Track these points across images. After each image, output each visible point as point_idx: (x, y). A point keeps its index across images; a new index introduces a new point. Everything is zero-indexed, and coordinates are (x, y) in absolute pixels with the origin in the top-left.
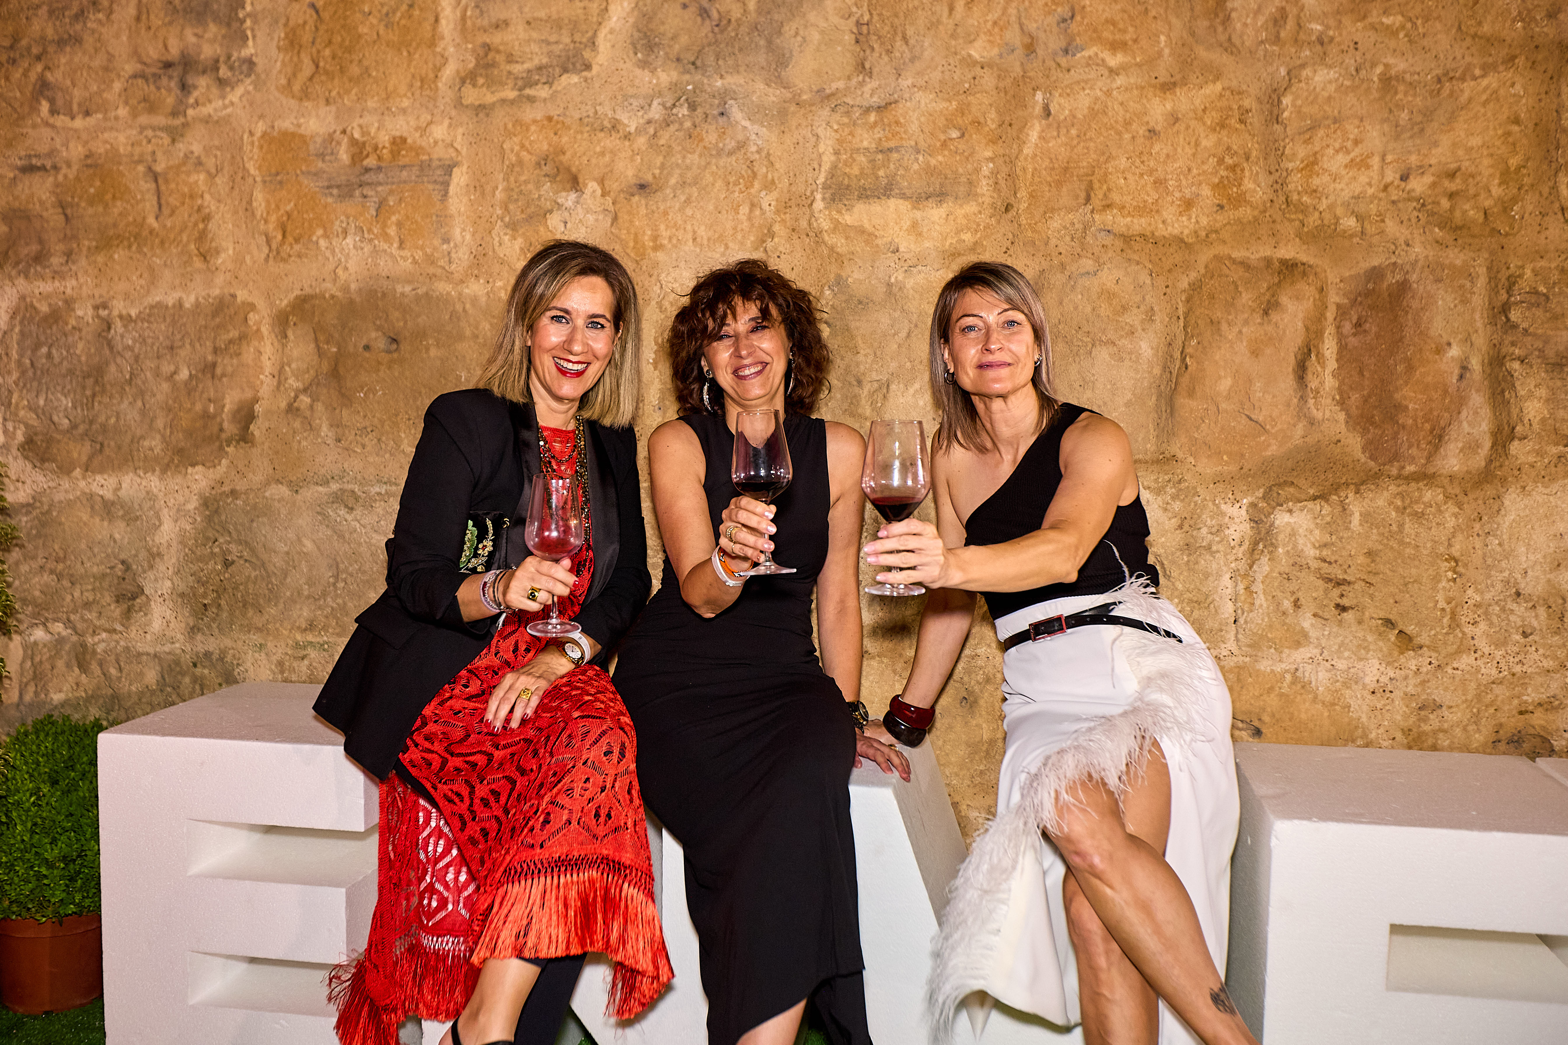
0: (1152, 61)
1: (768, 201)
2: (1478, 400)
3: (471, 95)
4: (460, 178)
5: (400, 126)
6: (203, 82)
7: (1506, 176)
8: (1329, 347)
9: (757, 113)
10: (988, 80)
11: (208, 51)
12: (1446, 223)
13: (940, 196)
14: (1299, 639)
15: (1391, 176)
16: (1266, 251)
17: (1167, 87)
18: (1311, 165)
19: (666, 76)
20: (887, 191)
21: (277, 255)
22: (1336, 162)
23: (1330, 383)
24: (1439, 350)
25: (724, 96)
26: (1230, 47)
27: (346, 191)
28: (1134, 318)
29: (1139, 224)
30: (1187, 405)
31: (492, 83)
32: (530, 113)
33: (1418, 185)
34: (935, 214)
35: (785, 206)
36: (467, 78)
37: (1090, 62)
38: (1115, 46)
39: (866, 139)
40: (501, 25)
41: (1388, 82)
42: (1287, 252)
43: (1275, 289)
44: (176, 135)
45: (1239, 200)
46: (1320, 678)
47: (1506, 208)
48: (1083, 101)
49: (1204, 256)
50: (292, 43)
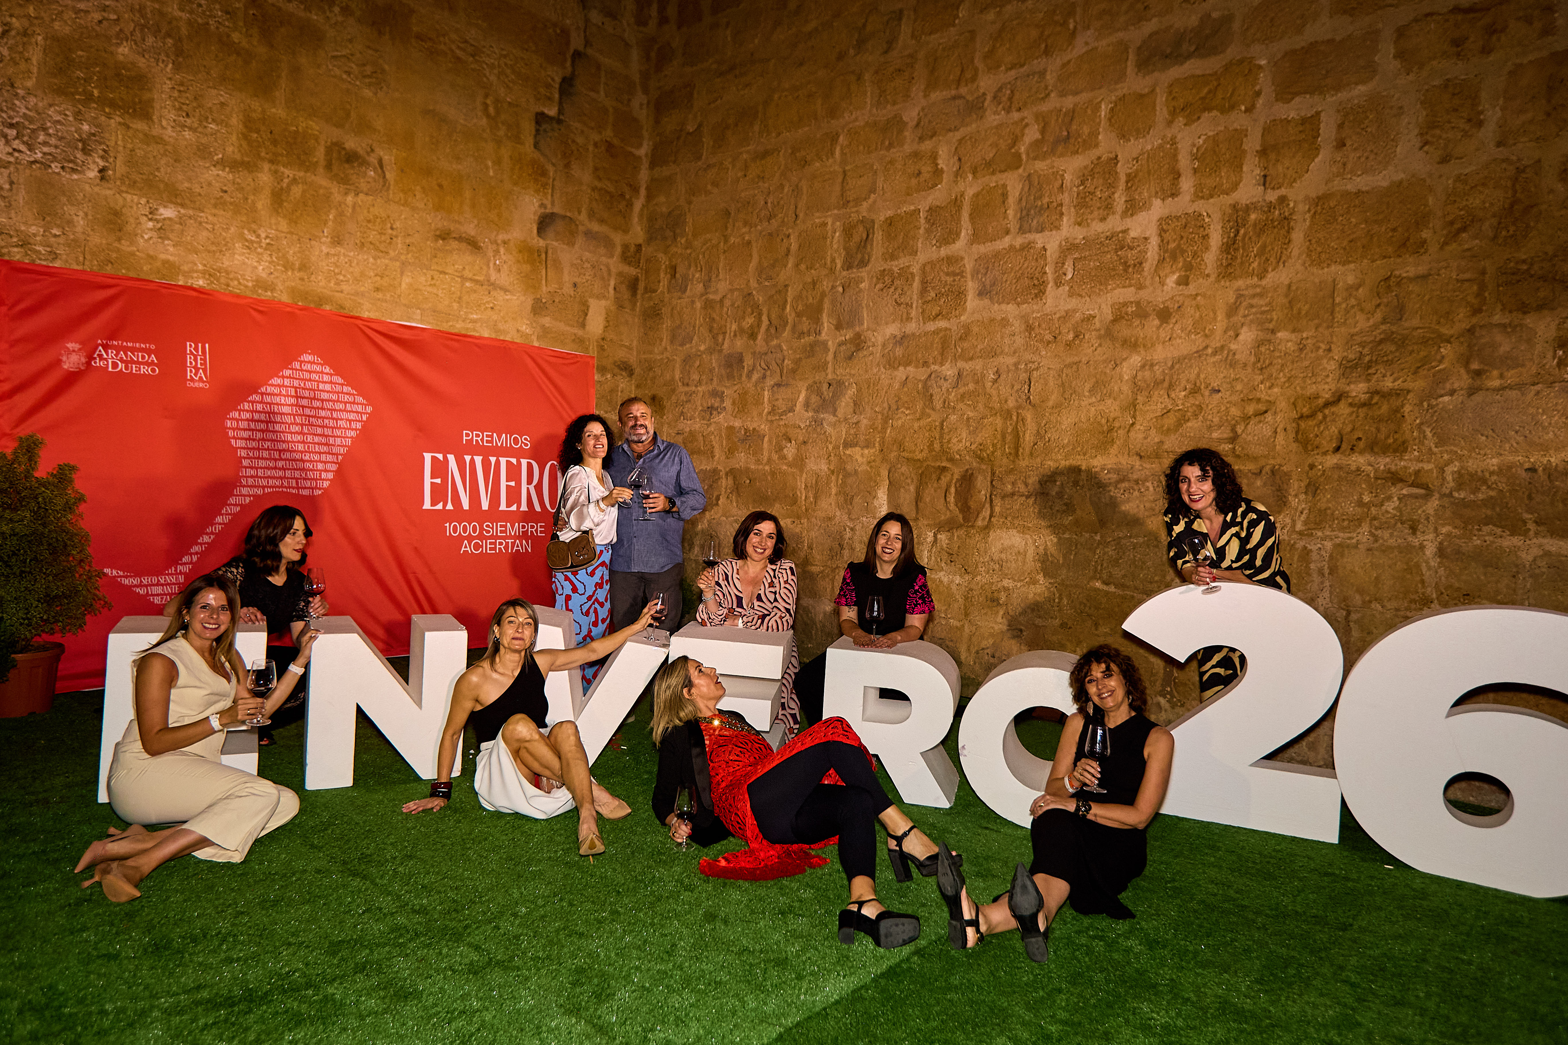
0: (915, 413)
1: (830, 447)
2: (988, 506)
3: (770, 418)
4: (766, 439)
5: (755, 425)
6: (715, 413)
7: (994, 445)
8: (953, 490)
9: (830, 424)
10: (880, 417)
11: (716, 405)
12: (979, 457)
13: (867, 447)
14: (942, 570)
15: (968, 444)
16: (938, 464)
17: (919, 419)
18: (949, 442)
19: (810, 414)
20: (856, 445)
21: (727, 458)
22: (955, 440)
23: (953, 500)
24: (980, 492)
25: (823, 419)
26: (933, 409)
27: (743, 441)
28: (909, 481)
29: (911, 455)
30: (921, 505)
31: (775, 415)
32: (782, 423)
33: (973, 447)
34: (866, 451)
35: (834, 448)
36: (769, 413)
37: (903, 412)
38: (907, 408)
39: (852, 432)
40: (777, 400)
41: (968, 419)
42: (944, 464)
43: (940, 474)
44: (708, 426)
45: (933, 450)
46: (945, 580)
47: (993, 453)
48: (900, 422)
49: (925, 464)
50: (734, 403)
